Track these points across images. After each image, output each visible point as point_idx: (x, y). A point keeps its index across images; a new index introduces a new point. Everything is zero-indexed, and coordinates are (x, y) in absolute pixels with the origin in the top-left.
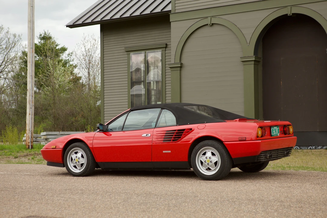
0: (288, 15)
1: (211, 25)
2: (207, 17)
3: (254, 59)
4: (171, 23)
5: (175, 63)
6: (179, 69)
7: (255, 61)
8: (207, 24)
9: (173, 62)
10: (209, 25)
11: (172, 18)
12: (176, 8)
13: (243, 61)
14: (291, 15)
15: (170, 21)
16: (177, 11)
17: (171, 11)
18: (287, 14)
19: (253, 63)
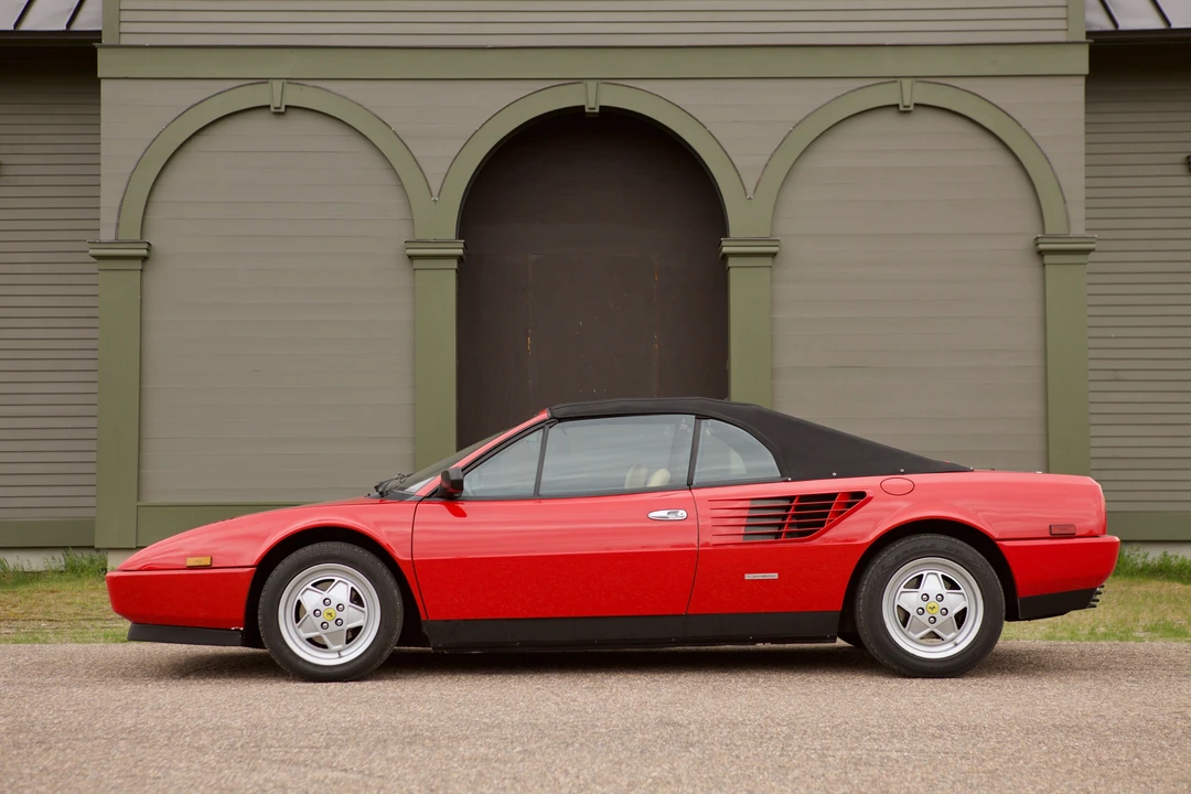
0: (587, 110)
1: (283, 110)
2: (265, 80)
3: (460, 252)
4: (103, 82)
5: (117, 242)
6: (138, 265)
7: (460, 259)
8: (269, 106)
9: (107, 234)
10: (272, 109)
11: (106, 63)
12: (125, 27)
13: (411, 257)
14: (597, 110)
15: (99, 75)
16: (125, 40)
17: (100, 31)
18: (583, 107)
19: (454, 264)
